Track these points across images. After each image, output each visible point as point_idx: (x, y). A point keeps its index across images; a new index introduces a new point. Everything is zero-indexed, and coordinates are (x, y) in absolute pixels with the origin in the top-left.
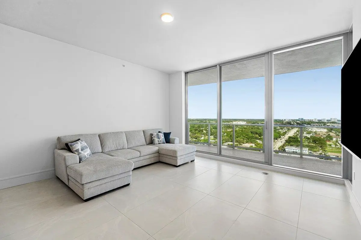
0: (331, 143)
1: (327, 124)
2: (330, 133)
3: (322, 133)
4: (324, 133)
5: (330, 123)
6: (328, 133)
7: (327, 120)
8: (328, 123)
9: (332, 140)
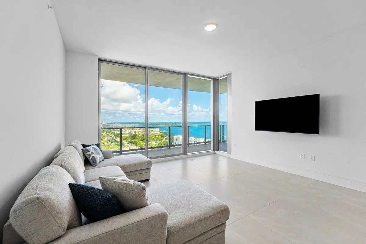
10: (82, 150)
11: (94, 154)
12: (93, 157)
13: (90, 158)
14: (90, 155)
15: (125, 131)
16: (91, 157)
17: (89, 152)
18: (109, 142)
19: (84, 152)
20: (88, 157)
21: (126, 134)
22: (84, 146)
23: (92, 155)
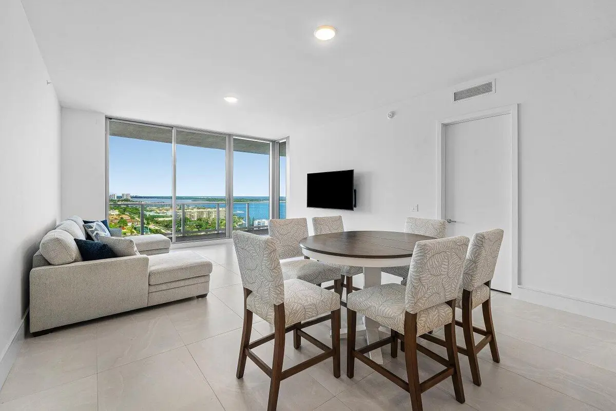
0: (125, 231)
1: (118, 203)
2: (124, 216)
3: (112, 216)
4: (115, 217)
5: (122, 201)
6: (121, 217)
7: (118, 197)
8: (119, 201)
9: (127, 225)
10: (83, 226)
11: (97, 230)
12: (97, 234)
13: (94, 235)
14: (93, 232)
15: (165, 211)
16: (95, 233)
17: (92, 228)
18: (135, 232)
19: (87, 229)
20: (90, 233)
21: (167, 217)
22: (85, 222)
23: (95, 232)
